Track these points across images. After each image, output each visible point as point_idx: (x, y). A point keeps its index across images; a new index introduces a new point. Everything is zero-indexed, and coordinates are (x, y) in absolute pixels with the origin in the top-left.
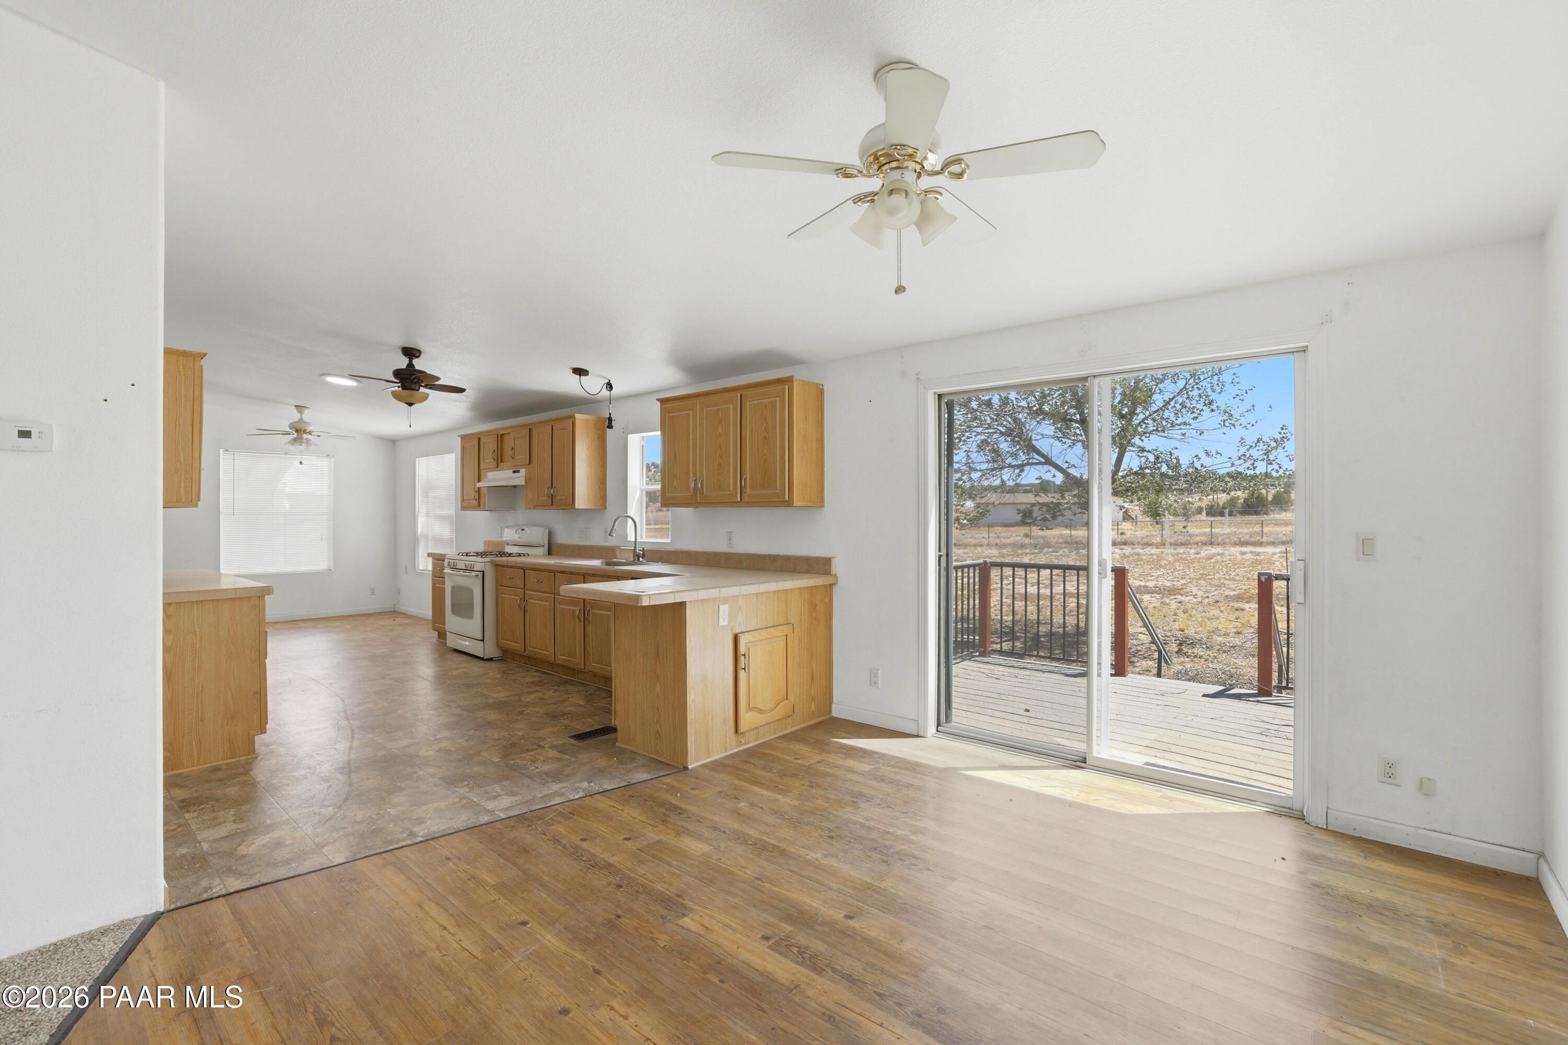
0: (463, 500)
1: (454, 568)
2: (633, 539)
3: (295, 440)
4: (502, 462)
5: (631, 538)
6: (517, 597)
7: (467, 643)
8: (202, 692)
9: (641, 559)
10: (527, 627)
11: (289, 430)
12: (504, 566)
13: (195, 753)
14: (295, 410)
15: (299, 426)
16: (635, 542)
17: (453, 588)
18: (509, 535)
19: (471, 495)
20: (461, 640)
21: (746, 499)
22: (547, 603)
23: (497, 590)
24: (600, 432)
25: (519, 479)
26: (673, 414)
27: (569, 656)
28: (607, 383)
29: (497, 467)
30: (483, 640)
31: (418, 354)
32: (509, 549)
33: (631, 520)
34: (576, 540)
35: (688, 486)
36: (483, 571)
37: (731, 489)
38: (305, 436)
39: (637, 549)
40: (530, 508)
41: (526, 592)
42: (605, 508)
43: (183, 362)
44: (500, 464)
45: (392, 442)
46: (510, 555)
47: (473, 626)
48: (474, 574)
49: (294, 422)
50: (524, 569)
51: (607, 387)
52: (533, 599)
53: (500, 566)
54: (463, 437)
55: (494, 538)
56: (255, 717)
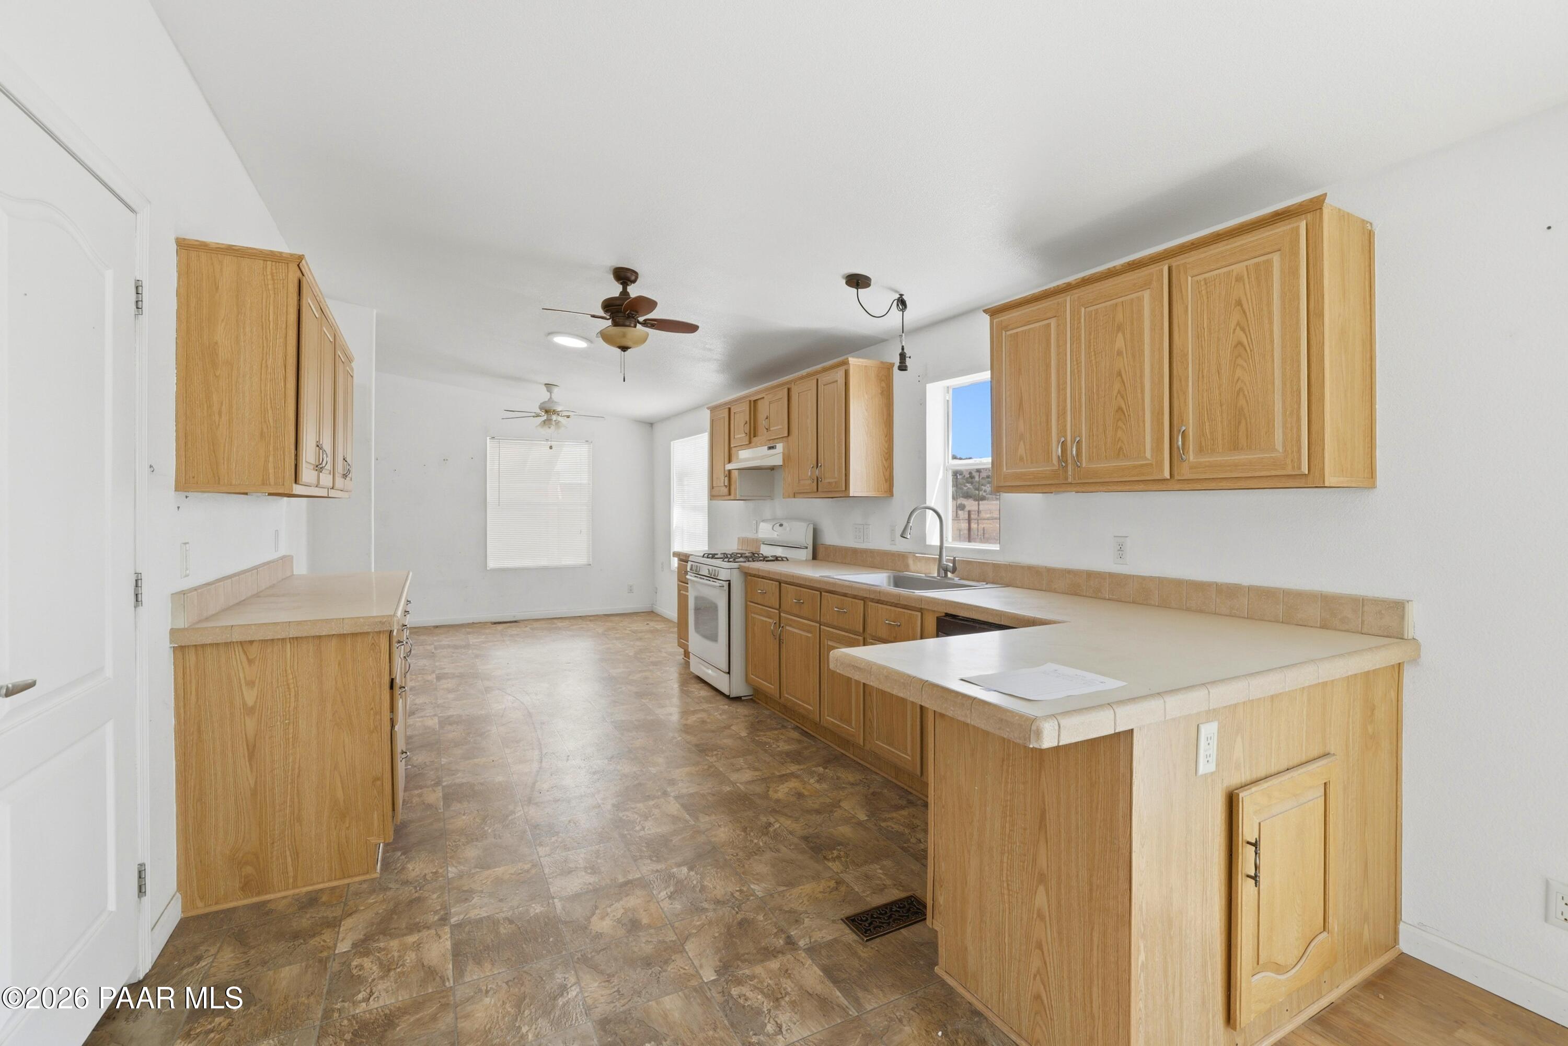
0: (713, 488)
1: (698, 574)
2: (937, 542)
3: (544, 422)
4: (755, 436)
5: (933, 539)
6: (771, 621)
7: (710, 672)
8: (298, 776)
9: (949, 575)
10: (783, 666)
11: (538, 411)
12: (755, 576)
13: (290, 869)
14: (544, 388)
15: (547, 406)
16: (941, 547)
17: (696, 598)
18: (766, 531)
19: (722, 480)
20: (705, 667)
21: (1185, 472)
22: (810, 635)
23: (746, 607)
24: (883, 384)
25: (775, 457)
26: (1015, 331)
27: (841, 720)
28: (898, 300)
29: (750, 443)
30: (729, 673)
31: (633, 278)
32: (766, 551)
33: (931, 512)
34: (850, 541)
35: (1048, 453)
36: (730, 581)
37: (1148, 454)
38: (554, 417)
39: (944, 558)
40: (789, 497)
41: (782, 614)
42: (892, 495)
43: (272, 269)
44: (754, 440)
45: (650, 424)
46: (765, 559)
47: (717, 652)
48: (718, 583)
49: (544, 403)
50: (781, 582)
51: (898, 305)
52: (790, 626)
53: (751, 575)
54: (713, 409)
55: (750, 535)
56: (375, 816)
